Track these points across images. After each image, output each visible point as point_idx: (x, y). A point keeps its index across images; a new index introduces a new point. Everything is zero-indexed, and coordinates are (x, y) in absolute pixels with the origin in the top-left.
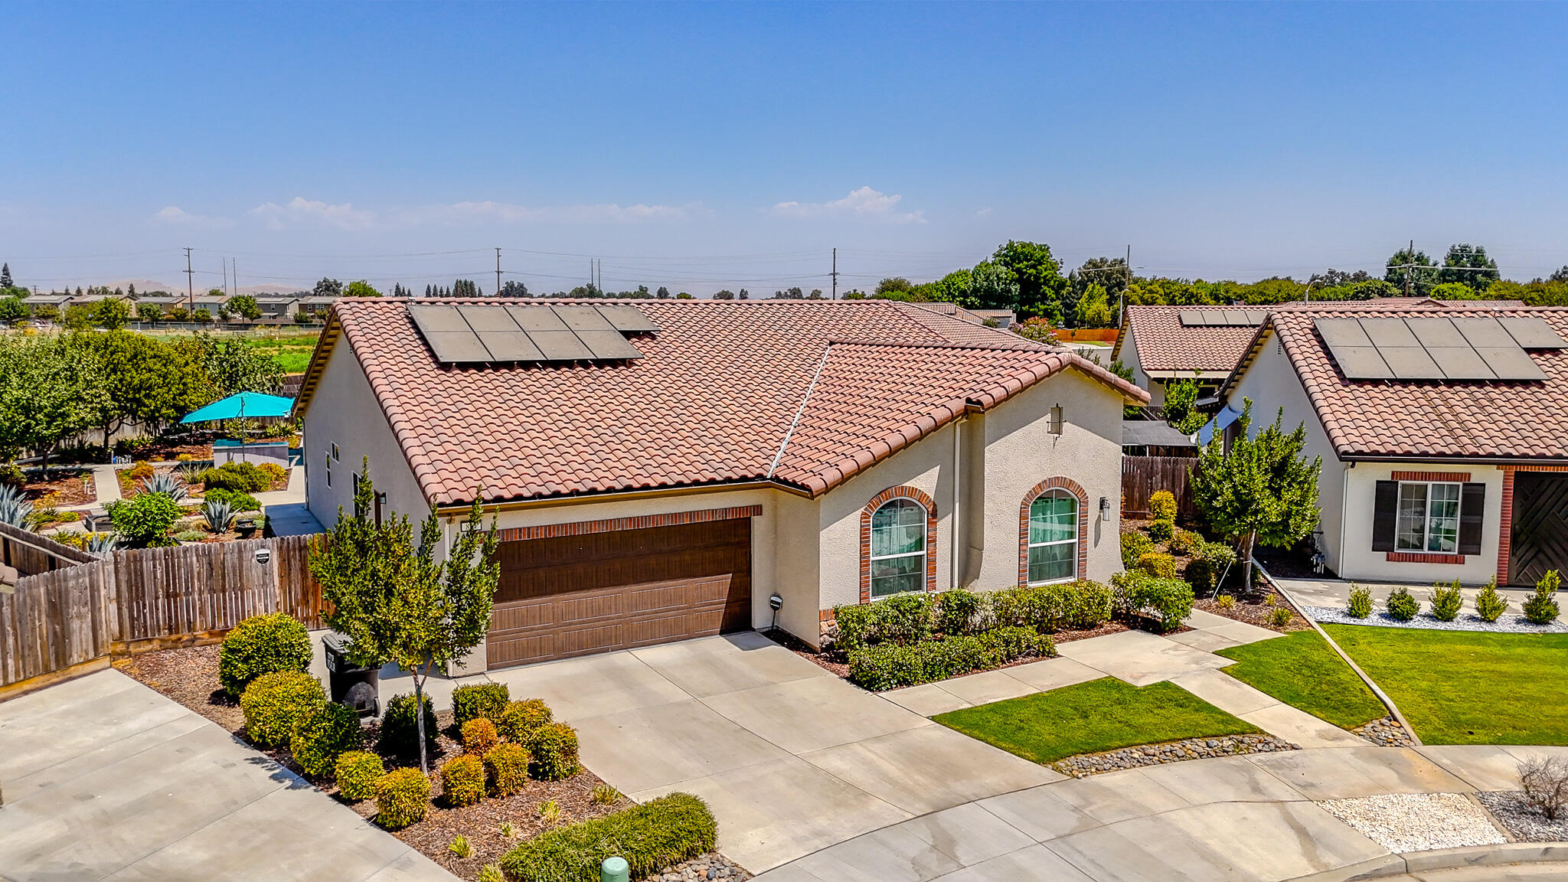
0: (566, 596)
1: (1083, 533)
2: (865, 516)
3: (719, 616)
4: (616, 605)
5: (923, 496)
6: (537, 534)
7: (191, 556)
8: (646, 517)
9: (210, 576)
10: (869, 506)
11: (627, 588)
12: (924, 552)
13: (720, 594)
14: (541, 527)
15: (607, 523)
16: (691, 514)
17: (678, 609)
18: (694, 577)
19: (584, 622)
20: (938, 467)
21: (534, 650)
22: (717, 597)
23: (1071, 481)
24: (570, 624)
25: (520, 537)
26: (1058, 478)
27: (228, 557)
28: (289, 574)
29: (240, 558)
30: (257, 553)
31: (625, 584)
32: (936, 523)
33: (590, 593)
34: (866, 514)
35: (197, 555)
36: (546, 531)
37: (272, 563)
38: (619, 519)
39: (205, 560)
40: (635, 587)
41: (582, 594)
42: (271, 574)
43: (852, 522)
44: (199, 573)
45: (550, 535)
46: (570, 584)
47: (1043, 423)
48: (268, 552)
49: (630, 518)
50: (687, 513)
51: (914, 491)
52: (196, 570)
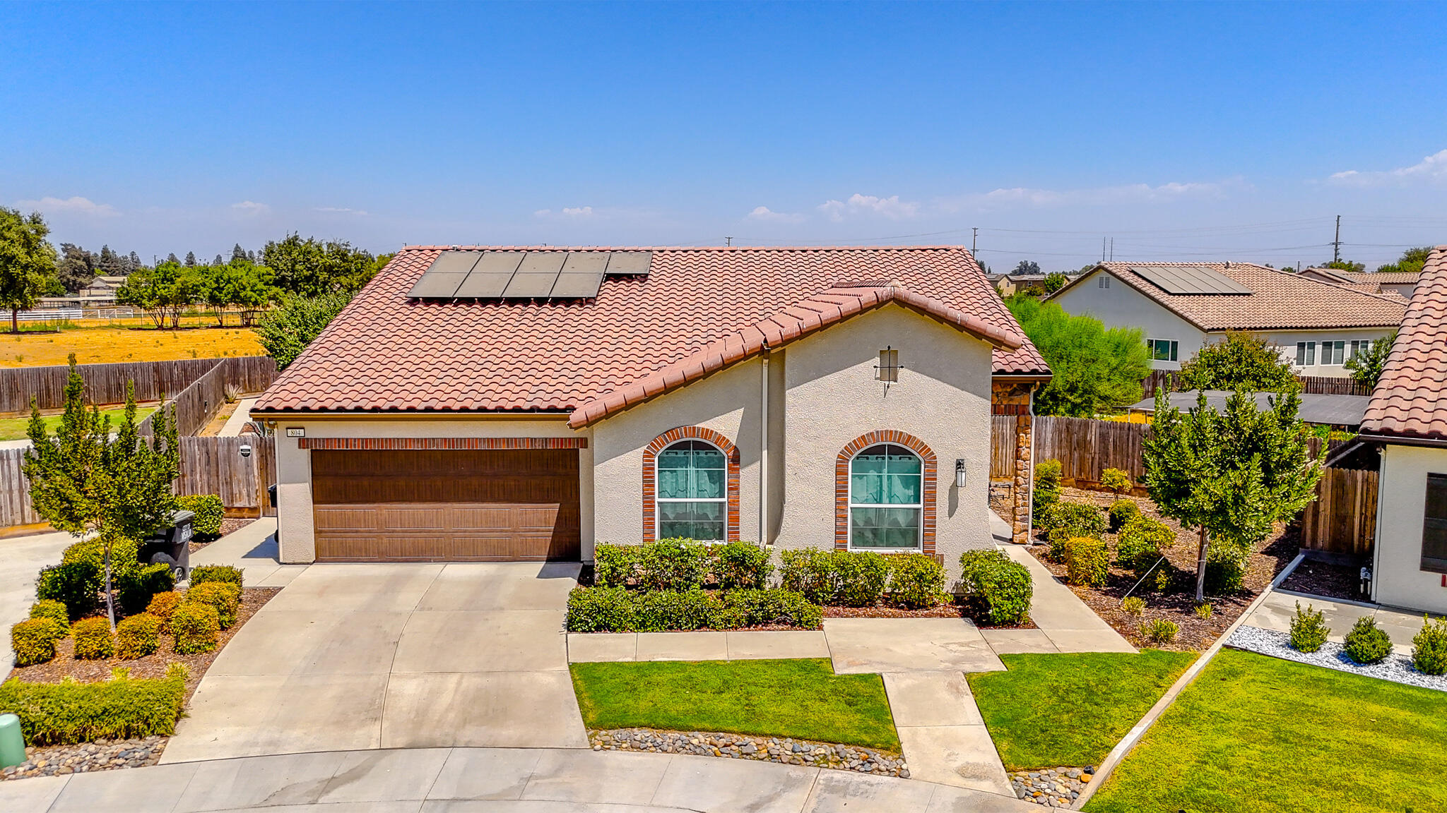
0: (388, 505)
1: (931, 500)
2: (648, 455)
3: (546, 543)
4: (437, 519)
5: (721, 439)
6: (355, 445)
7: (194, 446)
8: (461, 439)
9: (208, 463)
10: (652, 444)
11: (449, 505)
12: (725, 500)
13: (547, 522)
14: (359, 439)
15: (422, 442)
16: (508, 441)
17: (501, 531)
18: (519, 502)
19: (406, 532)
20: (742, 410)
21: (360, 550)
22: (544, 525)
23: (910, 436)
24: (393, 532)
25: (339, 447)
26: (891, 432)
27: (220, 448)
28: (267, 468)
29: (229, 450)
30: (241, 447)
31: (447, 501)
32: (738, 469)
33: (413, 505)
34: (648, 452)
35: (198, 445)
36: (363, 443)
37: (252, 457)
38: (433, 439)
39: (204, 450)
40: (456, 505)
41: (404, 505)
42: (252, 466)
43: (633, 460)
44: (200, 460)
45: (367, 447)
46: (392, 494)
47: (868, 369)
48: (249, 448)
49: (445, 439)
50: (504, 439)
51: (708, 433)
52: (198, 457)
